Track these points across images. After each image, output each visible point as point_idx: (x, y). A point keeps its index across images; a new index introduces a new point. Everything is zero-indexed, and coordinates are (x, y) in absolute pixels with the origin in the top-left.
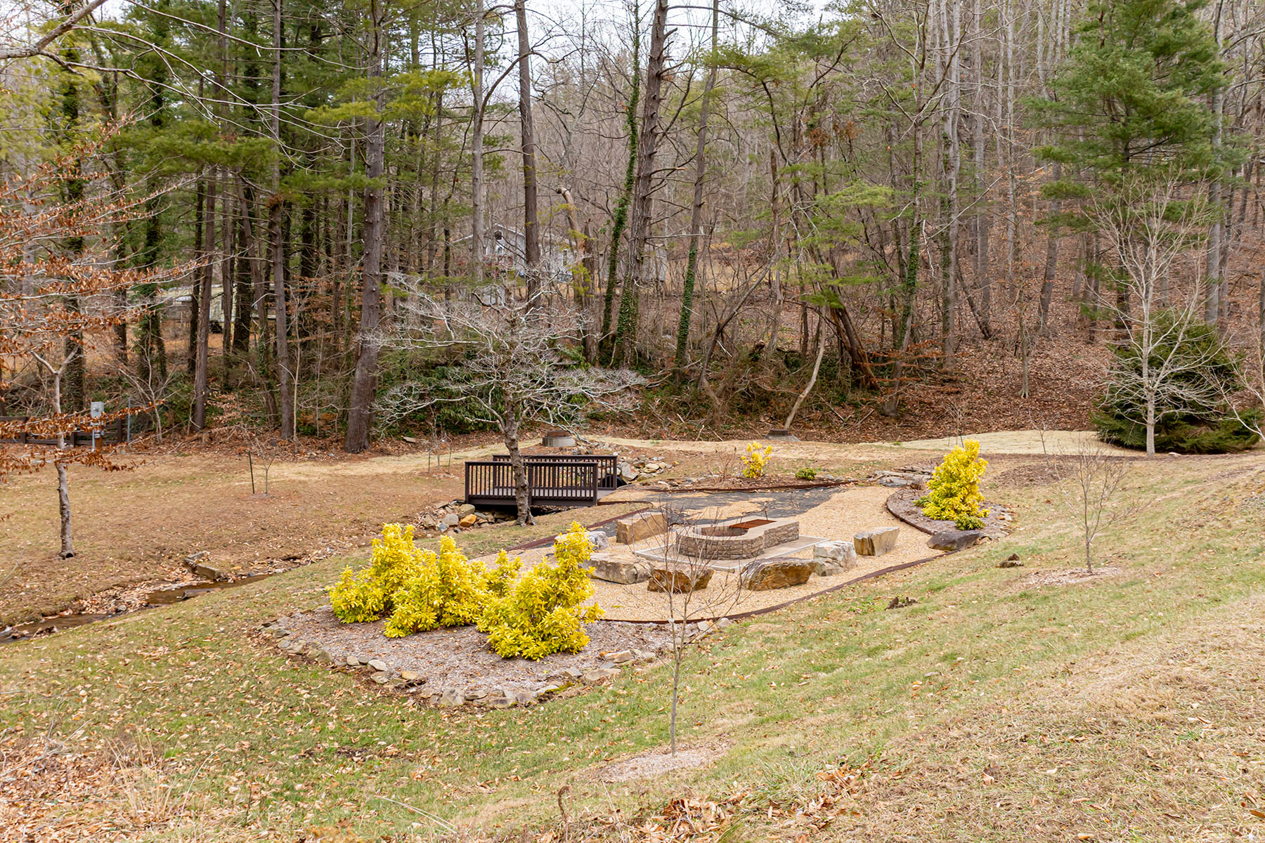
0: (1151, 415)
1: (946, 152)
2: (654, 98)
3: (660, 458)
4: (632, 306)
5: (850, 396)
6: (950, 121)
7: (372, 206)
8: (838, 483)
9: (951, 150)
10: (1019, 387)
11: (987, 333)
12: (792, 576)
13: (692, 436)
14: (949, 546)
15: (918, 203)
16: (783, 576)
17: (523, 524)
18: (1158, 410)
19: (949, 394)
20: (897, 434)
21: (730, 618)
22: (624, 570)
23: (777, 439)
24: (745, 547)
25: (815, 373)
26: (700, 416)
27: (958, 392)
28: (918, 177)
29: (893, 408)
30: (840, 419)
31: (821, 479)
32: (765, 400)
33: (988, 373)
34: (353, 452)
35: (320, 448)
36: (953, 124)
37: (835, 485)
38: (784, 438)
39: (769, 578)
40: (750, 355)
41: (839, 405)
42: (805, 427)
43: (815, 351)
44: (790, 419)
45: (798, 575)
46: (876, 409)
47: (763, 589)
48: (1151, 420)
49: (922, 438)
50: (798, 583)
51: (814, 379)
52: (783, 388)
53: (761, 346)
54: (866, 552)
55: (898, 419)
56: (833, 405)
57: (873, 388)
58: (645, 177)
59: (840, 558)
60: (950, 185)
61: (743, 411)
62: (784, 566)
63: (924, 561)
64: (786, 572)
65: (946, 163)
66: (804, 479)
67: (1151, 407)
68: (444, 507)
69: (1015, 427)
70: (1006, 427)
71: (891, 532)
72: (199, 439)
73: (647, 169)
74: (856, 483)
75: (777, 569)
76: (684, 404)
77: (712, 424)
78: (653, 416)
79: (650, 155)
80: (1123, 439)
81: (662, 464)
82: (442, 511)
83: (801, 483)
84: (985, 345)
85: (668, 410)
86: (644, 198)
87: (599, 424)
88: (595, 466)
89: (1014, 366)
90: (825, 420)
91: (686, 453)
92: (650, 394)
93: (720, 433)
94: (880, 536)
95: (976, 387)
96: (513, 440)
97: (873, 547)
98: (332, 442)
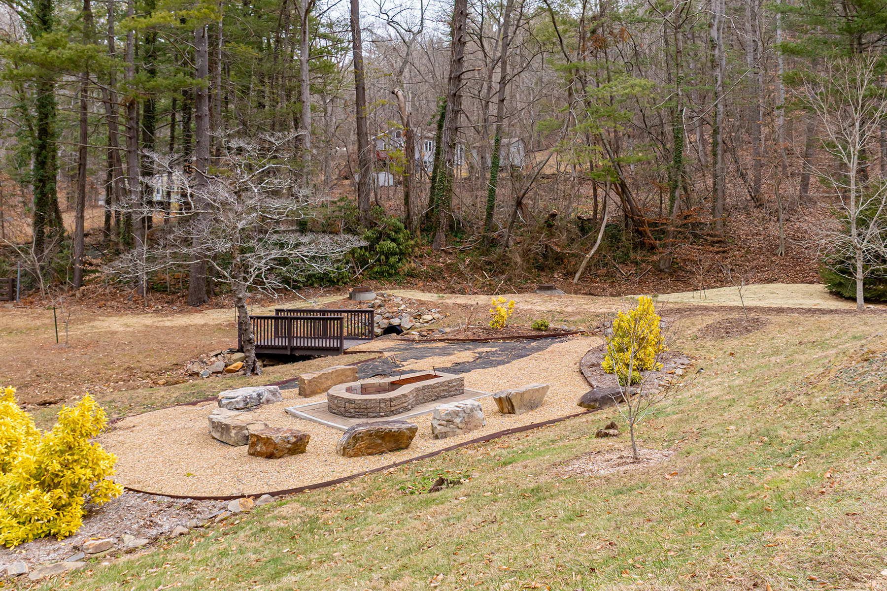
0: (860, 270)
1: (713, 53)
2: (462, 13)
3: (438, 310)
4: (446, 184)
5: (632, 255)
6: (715, 28)
7: (200, 102)
8: (567, 333)
9: (717, 51)
10: (777, 246)
11: (758, 202)
12: (389, 441)
13: (491, 290)
14: (592, 404)
15: (680, 93)
16: (379, 441)
17: (249, 374)
18: (865, 268)
19: (717, 253)
20: (668, 287)
21: (273, 494)
22: (234, 432)
23: (543, 293)
24: (382, 405)
25: (600, 236)
26: (502, 273)
27: (724, 252)
28: (680, 72)
29: (667, 265)
30: (622, 275)
31: (554, 330)
32: (559, 259)
33: (753, 236)
34: (194, 305)
35: (167, 302)
36: (718, 30)
37: (564, 335)
38: (549, 292)
39: (362, 444)
40: (546, 222)
41: (623, 263)
42: (592, 281)
43: (602, 219)
44: (578, 275)
45: (396, 441)
46: (654, 266)
47: (356, 455)
48: (860, 275)
49: (688, 291)
50: (398, 449)
51: (599, 242)
52: (575, 249)
53: (553, 216)
54: (506, 410)
55: (671, 274)
56: (618, 263)
57: (653, 248)
58: (455, 78)
59: (458, 420)
60: (716, 79)
61: (541, 268)
62: (378, 431)
63: (554, 421)
64: (383, 438)
65: (713, 61)
66: (539, 329)
67: (859, 265)
68: (216, 356)
69: (770, 281)
70: (761, 281)
71: (537, 390)
72: (74, 295)
73: (457, 71)
74: (582, 333)
75: (371, 435)
76: (490, 263)
77: (510, 280)
78: (461, 275)
79: (460, 59)
80: (843, 291)
81: (437, 316)
82: (214, 359)
83: (534, 333)
84: (755, 212)
85: (475, 268)
86: (455, 95)
87: (413, 281)
88: (341, 319)
89: (774, 229)
90: (610, 275)
91: (460, 305)
92: (462, 256)
93: (516, 287)
94: (522, 394)
95: (741, 247)
96: (240, 299)
97: (513, 406)
98: (179, 297)
